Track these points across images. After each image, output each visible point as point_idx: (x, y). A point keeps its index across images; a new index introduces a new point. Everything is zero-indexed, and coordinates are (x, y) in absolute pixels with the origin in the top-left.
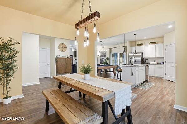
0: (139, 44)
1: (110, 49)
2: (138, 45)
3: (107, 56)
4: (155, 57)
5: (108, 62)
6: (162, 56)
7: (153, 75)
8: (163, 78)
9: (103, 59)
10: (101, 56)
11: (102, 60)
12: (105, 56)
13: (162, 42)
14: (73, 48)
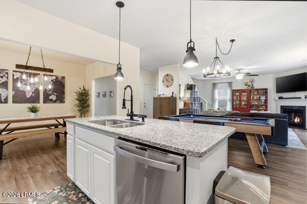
14: (240, 73)
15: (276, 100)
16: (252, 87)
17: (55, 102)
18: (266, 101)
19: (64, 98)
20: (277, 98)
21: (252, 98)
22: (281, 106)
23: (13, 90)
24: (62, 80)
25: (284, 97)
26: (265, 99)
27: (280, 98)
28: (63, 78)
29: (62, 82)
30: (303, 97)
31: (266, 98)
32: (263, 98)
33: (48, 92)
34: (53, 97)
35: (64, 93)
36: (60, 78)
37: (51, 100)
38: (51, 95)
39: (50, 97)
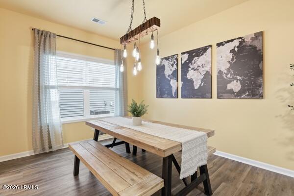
17: (238, 95)
19: (261, 85)
23: (182, 81)
24: (256, 43)
28: (259, 35)
29: (255, 48)
33: (224, 76)
34: (235, 86)
35: (260, 73)
36: (248, 40)
37: (231, 91)
38: (230, 82)
39: (230, 86)
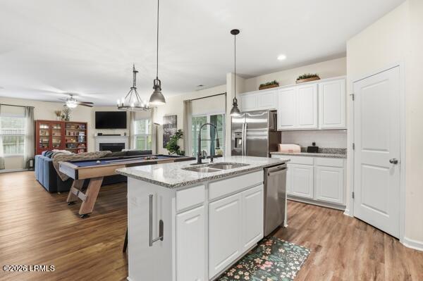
0: (264, 82)
1: (188, 103)
2: (262, 87)
3: (180, 126)
4: (314, 126)
5: (180, 143)
6: (341, 126)
7: (309, 196)
8: (345, 207)
9: (170, 133)
10: (166, 126)
11: (166, 138)
12: (175, 124)
13: (342, 72)
14: (71, 99)
15: (94, 137)
16: (67, 119)
18: (85, 138)
20: (96, 135)
21: (67, 134)
22: (100, 144)
25: (103, 133)
26: (84, 135)
27: (100, 135)
30: (123, 135)
31: (86, 134)
32: (82, 134)
